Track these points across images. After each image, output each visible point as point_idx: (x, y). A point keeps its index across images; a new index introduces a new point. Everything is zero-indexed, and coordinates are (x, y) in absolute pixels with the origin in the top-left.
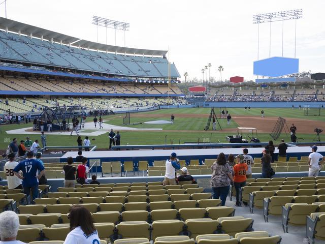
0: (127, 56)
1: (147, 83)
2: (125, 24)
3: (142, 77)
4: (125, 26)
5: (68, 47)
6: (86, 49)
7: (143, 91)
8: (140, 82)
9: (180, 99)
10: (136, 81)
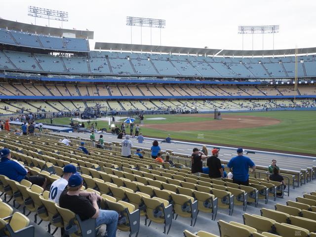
0: (275, 58)
1: (285, 84)
2: (274, 26)
3: (282, 79)
4: (274, 28)
5: (212, 58)
6: (231, 57)
7: (280, 92)
8: (277, 83)
10: (271, 83)
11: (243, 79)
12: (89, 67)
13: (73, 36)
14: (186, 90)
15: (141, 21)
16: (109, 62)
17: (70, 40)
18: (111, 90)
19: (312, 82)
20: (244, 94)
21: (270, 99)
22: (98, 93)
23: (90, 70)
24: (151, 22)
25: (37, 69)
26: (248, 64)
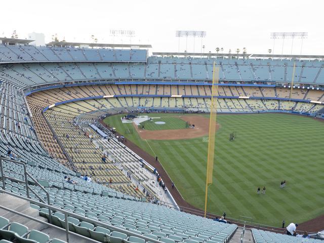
1: (296, 88)
2: (304, 33)
5: (243, 60)
9: (317, 106)
10: (285, 86)
11: (262, 82)
12: (145, 73)
13: (137, 48)
15: (187, 34)
16: (159, 68)
17: (135, 51)
18: (158, 89)
19: (318, 89)
21: (279, 100)
22: (149, 92)
23: (145, 75)
24: (195, 34)
25: (113, 77)
26: (274, 66)
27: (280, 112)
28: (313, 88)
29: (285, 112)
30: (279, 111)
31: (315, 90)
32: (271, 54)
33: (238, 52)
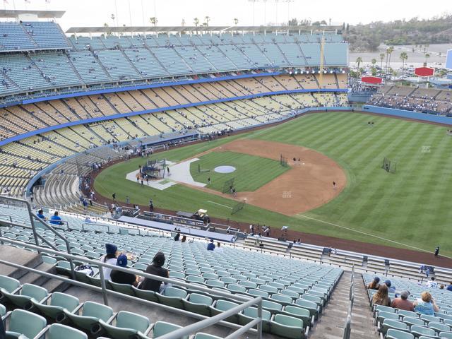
1: (305, 74)
5: (218, 36)
7: (298, 82)
8: (296, 73)
9: (342, 96)
10: (291, 73)
11: (260, 70)
12: (76, 72)
13: (35, 19)
14: (199, 89)
16: (98, 59)
18: (112, 102)
19: (331, 72)
20: (265, 91)
21: (290, 94)
22: (100, 111)
23: (79, 77)
26: (263, 44)
27: (309, 112)
28: (325, 72)
29: (314, 109)
30: (306, 110)
31: (328, 74)
32: (238, 25)
33: (197, 23)
